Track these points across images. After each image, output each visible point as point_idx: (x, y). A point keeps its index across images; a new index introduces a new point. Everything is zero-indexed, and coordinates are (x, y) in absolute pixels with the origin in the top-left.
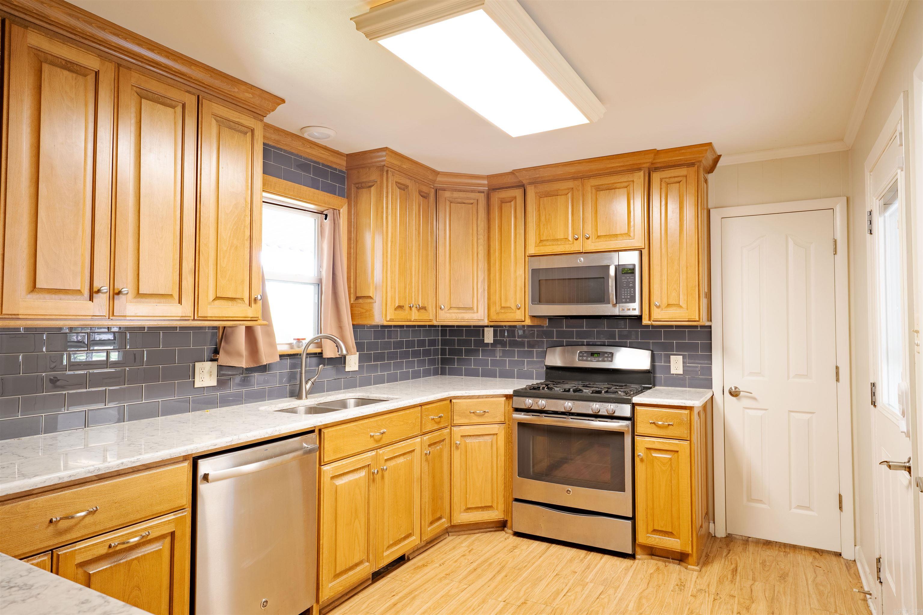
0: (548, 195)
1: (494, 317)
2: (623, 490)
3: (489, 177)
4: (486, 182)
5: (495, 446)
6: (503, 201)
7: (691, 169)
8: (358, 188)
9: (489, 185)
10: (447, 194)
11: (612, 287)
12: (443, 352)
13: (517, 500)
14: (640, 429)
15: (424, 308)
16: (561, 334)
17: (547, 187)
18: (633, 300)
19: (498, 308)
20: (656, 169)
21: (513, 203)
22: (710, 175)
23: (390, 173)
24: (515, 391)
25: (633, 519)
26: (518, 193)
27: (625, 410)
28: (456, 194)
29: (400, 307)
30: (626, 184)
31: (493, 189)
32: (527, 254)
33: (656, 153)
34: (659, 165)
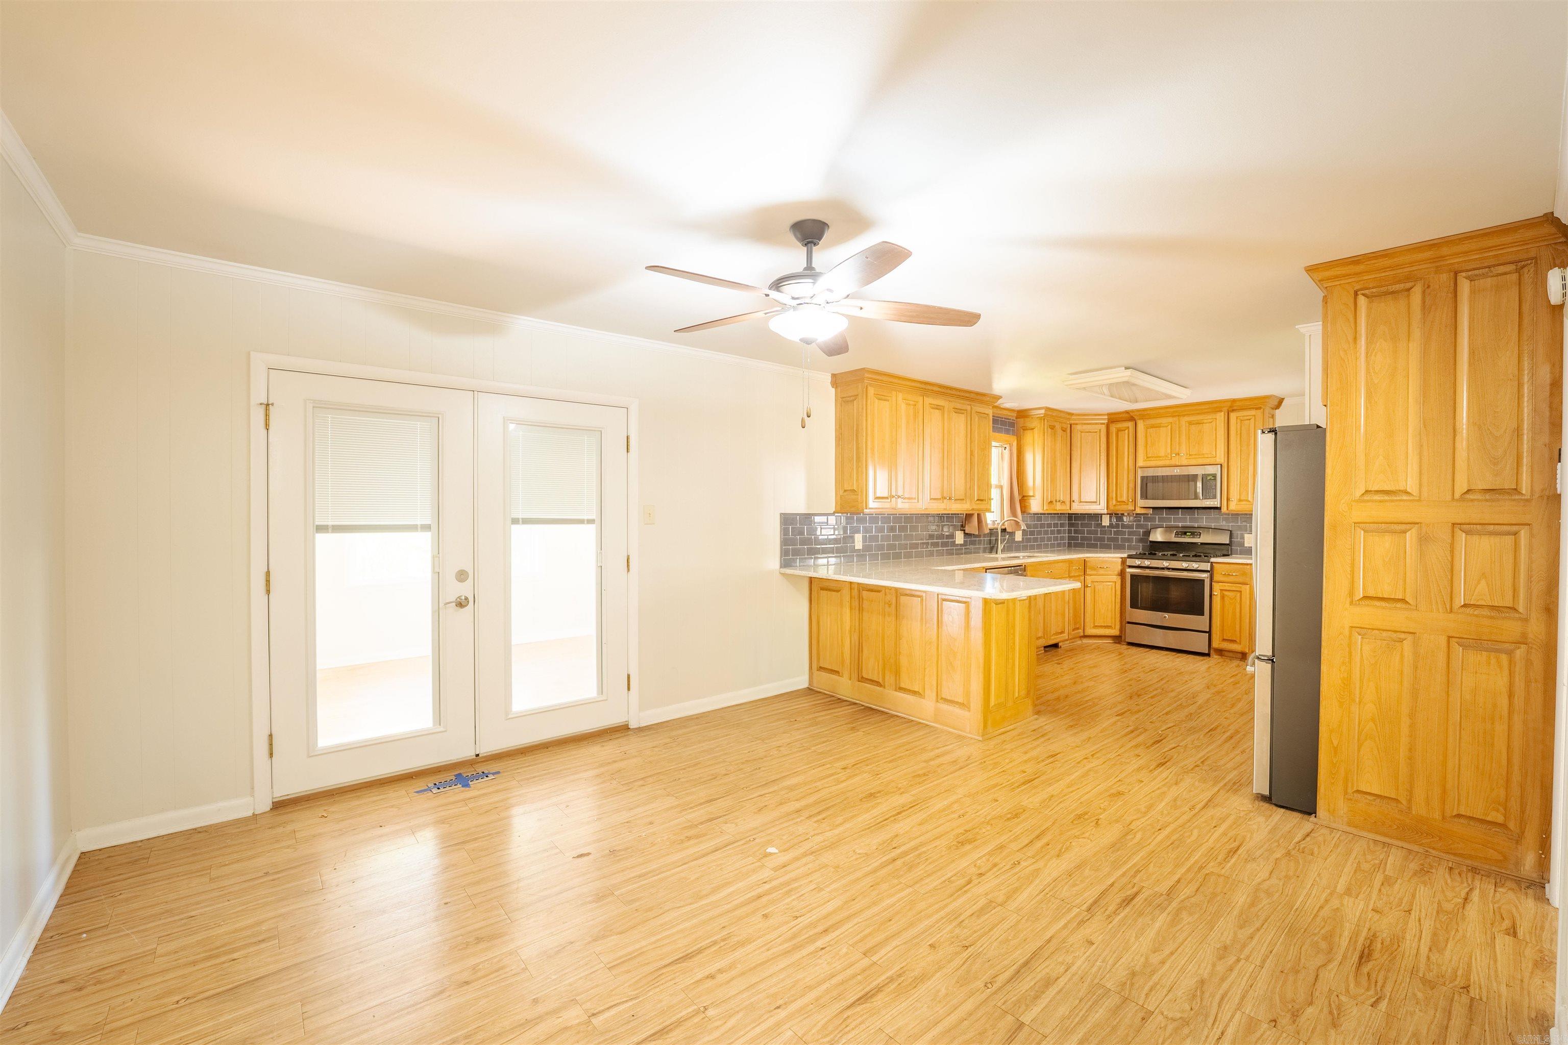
0: (1153, 427)
1: (1111, 508)
2: (1203, 614)
3: (1109, 414)
4: (1106, 417)
5: (1114, 589)
6: (1119, 430)
7: (1258, 411)
8: (1024, 430)
9: (1109, 419)
10: (1079, 427)
11: (1199, 488)
12: (1070, 532)
13: (1129, 623)
14: (1216, 578)
15: (1063, 502)
16: (1161, 520)
17: (1152, 422)
18: (1215, 497)
19: (1114, 502)
20: (1233, 411)
21: (1126, 431)
22: (1277, 411)
23: (1046, 420)
24: (1128, 555)
25: (1209, 632)
26: (1130, 424)
27: (1206, 566)
28: (1085, 427)
29: (1051, 502)
30: (1210, 421)
31: (1112, 422)
32: (1137, 466)
33: (1234, 401)
34: (1235, 408)
